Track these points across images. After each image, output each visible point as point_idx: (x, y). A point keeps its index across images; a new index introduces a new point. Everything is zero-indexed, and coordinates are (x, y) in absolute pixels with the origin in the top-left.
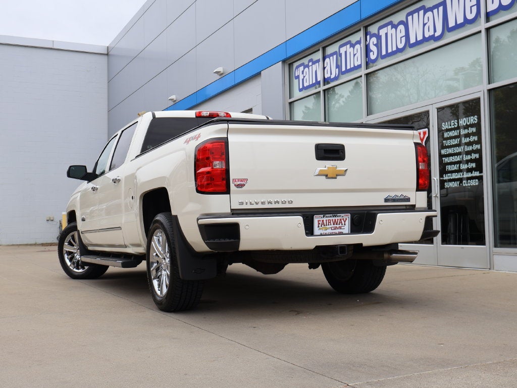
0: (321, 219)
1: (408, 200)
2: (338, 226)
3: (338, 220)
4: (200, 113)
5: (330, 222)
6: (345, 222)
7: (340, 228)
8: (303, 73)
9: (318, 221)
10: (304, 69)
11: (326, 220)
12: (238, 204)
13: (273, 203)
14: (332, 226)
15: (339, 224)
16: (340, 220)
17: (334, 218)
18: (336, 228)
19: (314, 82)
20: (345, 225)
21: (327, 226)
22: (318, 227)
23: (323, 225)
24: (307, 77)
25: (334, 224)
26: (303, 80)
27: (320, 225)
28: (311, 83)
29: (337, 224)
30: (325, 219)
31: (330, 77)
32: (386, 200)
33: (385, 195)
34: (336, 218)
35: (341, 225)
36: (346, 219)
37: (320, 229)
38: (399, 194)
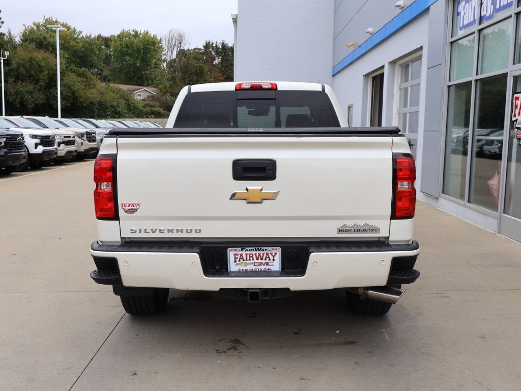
0: (240, 253)
1: (376, 230)
2: (264, 261)
3: (263, 254)
4: (240, 85)
5: (252, 257)
6: (274, 257)
7: (267, 264)
8: (464, 9)
9: (235, 255)
10: (465, 4)
11: (246, 254)
12: (130, 231)
13: (175, 231)
14: (255, 261)
15: (265, 260)
16: (267, 254)
17: (257, 252)
18: (260, 264)
19: (472, 20)
20: (274, 260)
21: (248, 262)
22: (235, 262)
23: (241, 260)
24: (467, 14)
25: (257, 259)
26: (463, 16)
27: (237, 260)
28: (469, 22)
29: (262, 259)
30: (244, 253)
31: (486, 15)
32: (340, 231)
33: (340, 224)
34: (261, 252)
35: (267, 260)
36: (276, 254)
37: (237, 264)
38: (361, 223)
